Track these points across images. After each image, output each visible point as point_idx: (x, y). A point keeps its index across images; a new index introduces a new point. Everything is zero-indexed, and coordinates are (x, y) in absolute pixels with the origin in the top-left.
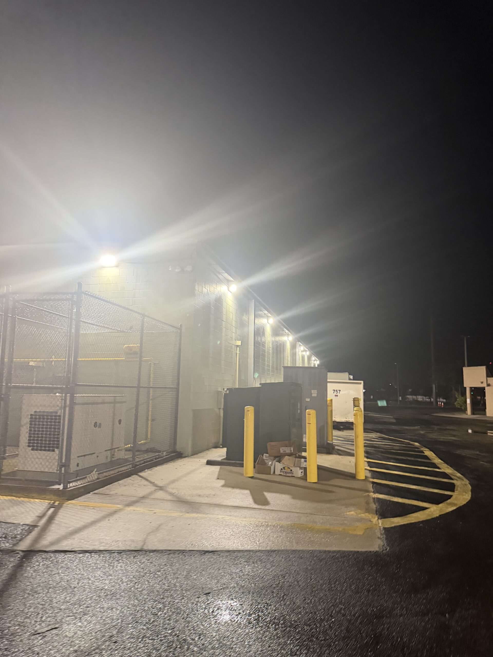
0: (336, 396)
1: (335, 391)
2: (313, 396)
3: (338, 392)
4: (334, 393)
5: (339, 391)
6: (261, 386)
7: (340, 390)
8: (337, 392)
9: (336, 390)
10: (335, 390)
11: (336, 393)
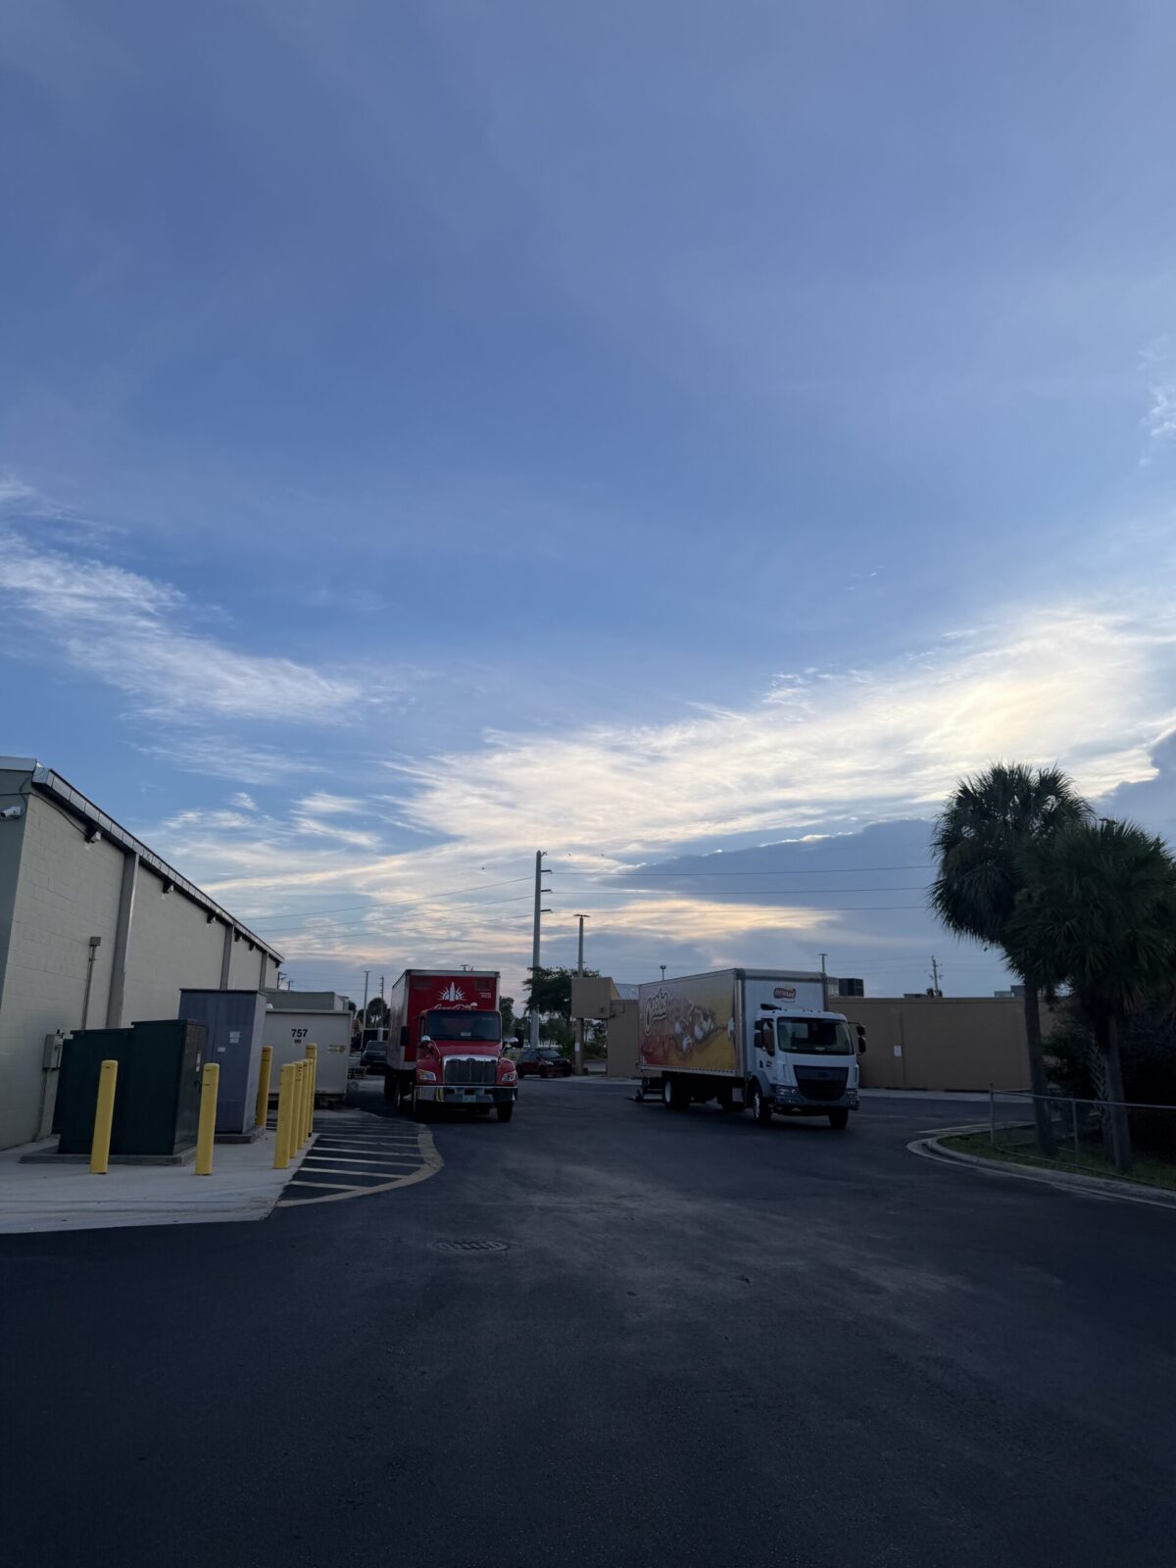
0: (296, 1041)
2: (232, 1041)
3: (302, 1035)
4: (293, 1036)
5: (303, 1033)
6: (133, 1027)
7: (305, 1030)
9: (299, 1030)
10: (295, 1030)
11: (298, 1036)
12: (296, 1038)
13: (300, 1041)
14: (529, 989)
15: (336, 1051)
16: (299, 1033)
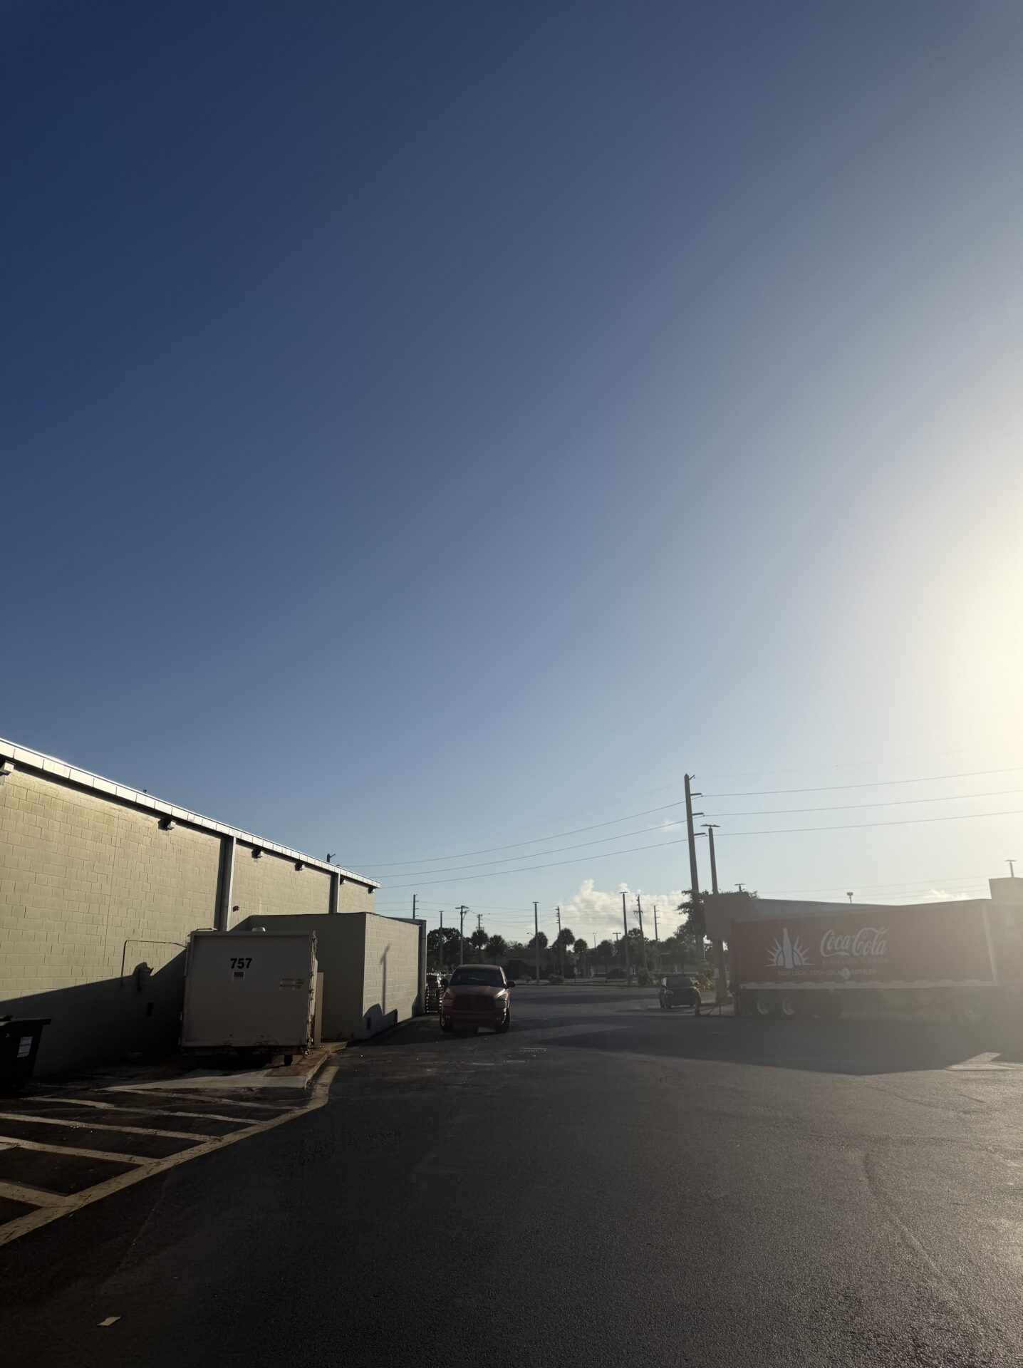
0: (238, 975)
1: (237, 962)
3: (245, 966)
4: (233, 967)
5: (245, 963)
8: (241, 965)
9: (240, 959)
10: (235, 960)
11: (239, 967)
12: (236, 969)
13: (242, 974)
15: (294, 985)
16: (241, 963)
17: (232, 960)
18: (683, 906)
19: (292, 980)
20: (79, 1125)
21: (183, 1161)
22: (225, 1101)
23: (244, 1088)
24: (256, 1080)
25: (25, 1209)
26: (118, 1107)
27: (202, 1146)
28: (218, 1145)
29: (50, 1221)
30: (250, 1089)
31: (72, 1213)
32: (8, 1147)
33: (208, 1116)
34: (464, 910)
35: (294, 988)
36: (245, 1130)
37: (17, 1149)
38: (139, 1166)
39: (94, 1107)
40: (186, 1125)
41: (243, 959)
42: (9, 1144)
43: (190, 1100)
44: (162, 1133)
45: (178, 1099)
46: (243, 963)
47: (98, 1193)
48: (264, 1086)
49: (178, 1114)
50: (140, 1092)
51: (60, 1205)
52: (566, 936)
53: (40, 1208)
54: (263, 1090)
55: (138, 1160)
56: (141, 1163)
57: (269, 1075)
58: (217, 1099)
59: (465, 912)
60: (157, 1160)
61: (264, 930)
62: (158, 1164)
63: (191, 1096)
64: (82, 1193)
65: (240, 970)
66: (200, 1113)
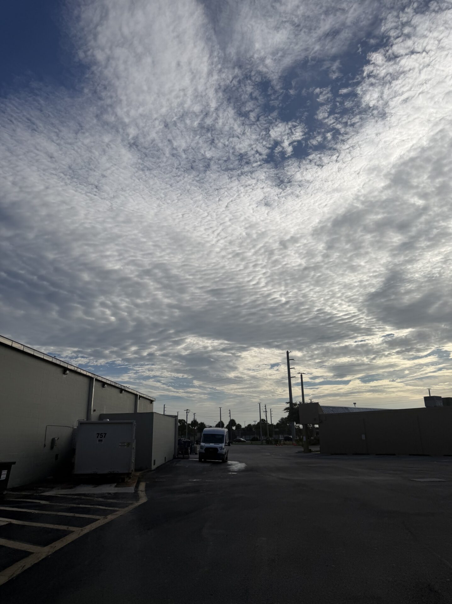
0: (99, 441)
5: (104, 435)
7: (106, 434)
10: (99, 434)
11: (101, 437)
12: (99, 438)
13: (101, 441)
14: (287, 412)
15: (126, 446)
16: (101, 436)
17: (97, 434)
18: (286, 409)
19: (125, 443)
20: (37, 512)
21: (93, 529)
22: (100, 499)
23: (107, 493)
24: (111, 489)
25: (27, 554)
26: (51, 503)
27: (99, 521)
28: (106, 521)
29: (40, 559)
30: (110, 494)
31: (49, 555)
32: (7, 523)
33: (95, 506)
34: (188, 411)
35: (126, 447)
36: (115, 513)
37: (10, 524)
38: (73, 532)
39: (39, 503)
40: (87, 511)
41: (102, 434)
42: (7, 521)
43: (84, 499)
44: (77, 515)
45: (78, 499)
46: (102, 435)
47: (59, 545)
48: (116, 492)
49: (81, 506)
50: (59, 496)
51: (43, 552)
52: (232, 422)
53: (32, 553)
54: (115, 494)
55: (71, 528)
56: (74, 530)
57: (116, 487)
58: (96, 498)
59: (189, 412)
60: (81, 529)
61: (108, 420)
62: (82, 530)
63: (83, 497)
64: (52, 545)
65: (101, 439)
66: (91, 505)
